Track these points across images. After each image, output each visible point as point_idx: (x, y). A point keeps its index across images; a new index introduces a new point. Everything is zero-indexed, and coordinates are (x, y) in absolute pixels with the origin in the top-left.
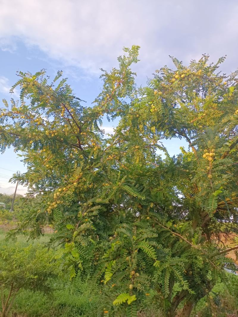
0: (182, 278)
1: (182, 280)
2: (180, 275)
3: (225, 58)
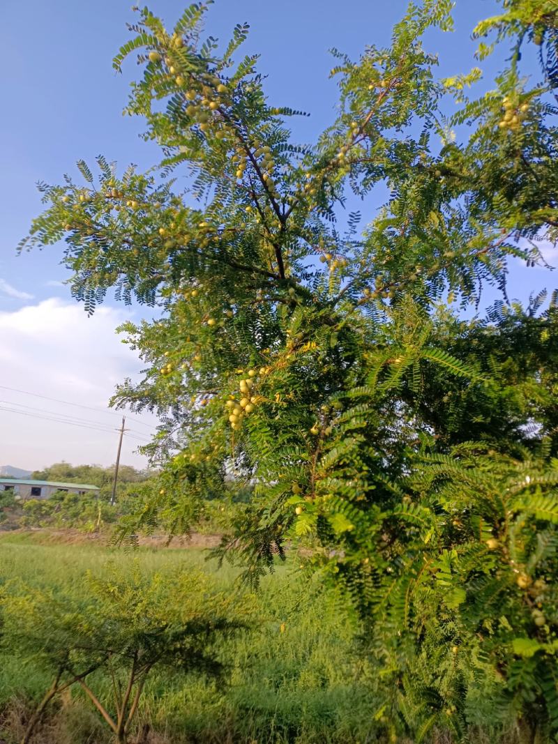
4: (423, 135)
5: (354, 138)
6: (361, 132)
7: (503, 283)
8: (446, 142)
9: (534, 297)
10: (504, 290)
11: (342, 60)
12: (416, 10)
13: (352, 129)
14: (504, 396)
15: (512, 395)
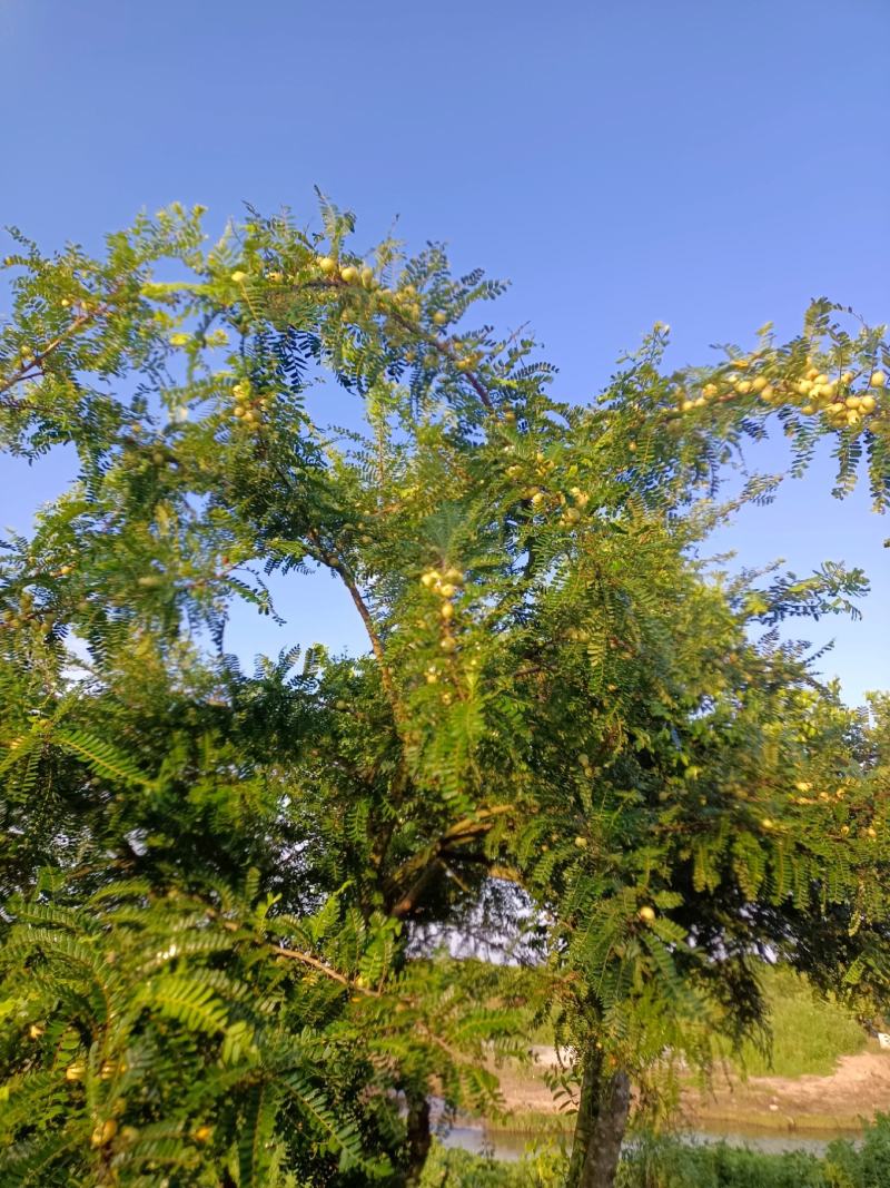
0: (332, 1122)
1: (333, 1132)
2: (322, 1108)
3: (504, 289)
4: (136, 399)
5: (23, 369)
6: (38, 362)
7: (220, 634)
8: (173, 418)
9: (286, 652)
10: (220, 644)
11: (27, 249)
12: (149, 227)
13: (23, 356)
14: (214, 802)
15: (225, 800)
